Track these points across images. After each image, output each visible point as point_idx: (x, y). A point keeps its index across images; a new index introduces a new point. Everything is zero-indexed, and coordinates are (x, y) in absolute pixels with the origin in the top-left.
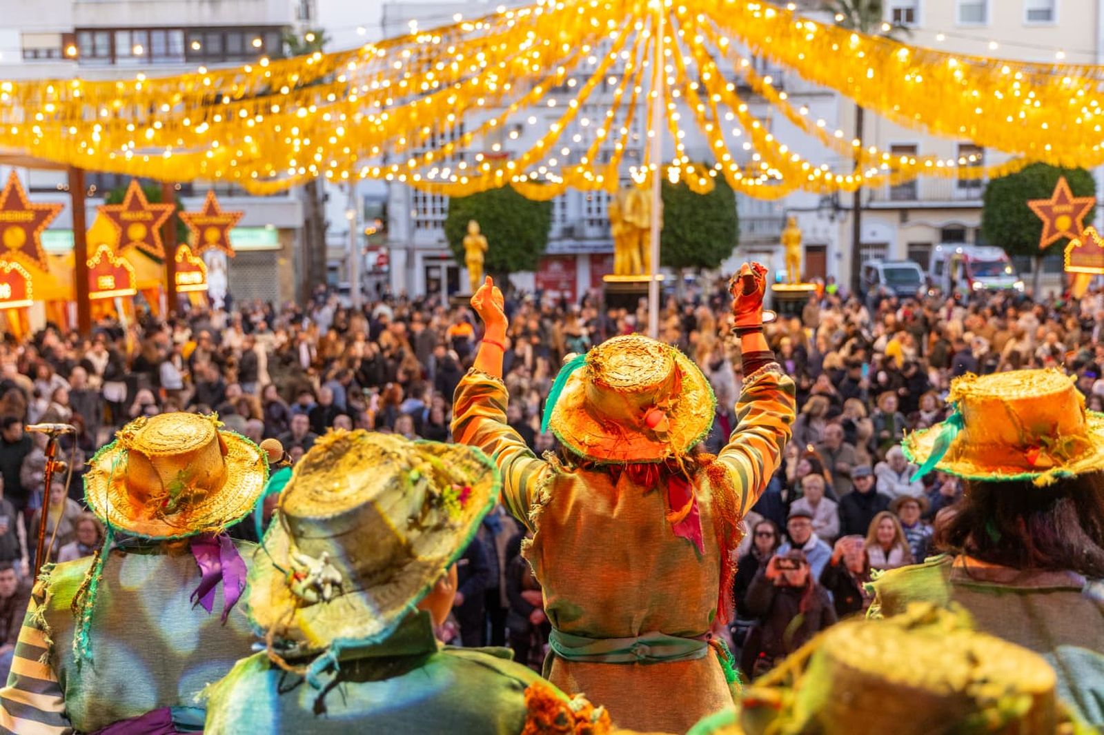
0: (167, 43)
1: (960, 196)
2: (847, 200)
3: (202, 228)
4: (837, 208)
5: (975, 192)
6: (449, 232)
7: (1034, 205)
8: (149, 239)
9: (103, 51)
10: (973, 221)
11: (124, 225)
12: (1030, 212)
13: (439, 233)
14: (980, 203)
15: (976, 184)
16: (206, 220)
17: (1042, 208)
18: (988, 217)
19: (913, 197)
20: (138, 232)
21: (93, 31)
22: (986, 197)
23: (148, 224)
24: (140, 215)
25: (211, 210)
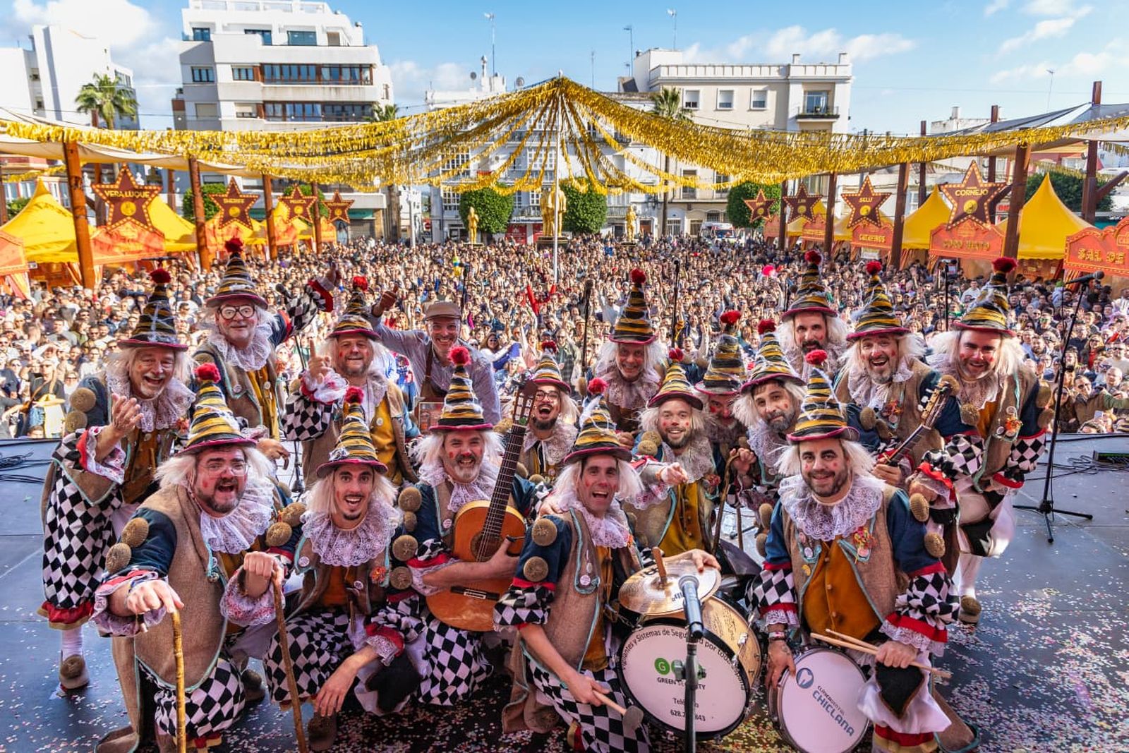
0: (304, 110)
1: (717, 197)
2: (661, 199)
3: (333, 209)
4: (656, 202)
5: (725, 195)
6: (461, 212)
7: (746, 202)
8: (305, 214)
9: (279, 113)
10: (723, 209)
11: (292, 207)
12: (745, 205)
13: (457, 213)
14: (726, 201)
15: (725, 191)
16: (335, 204)
17: (750, 203)
18: (729, 208)
19: (694, 197)
20: (299, 210)
21: (273, 103)
22: (729, 197)
23: (304, 206)
24: (300, 201)
25: (337, 199)
